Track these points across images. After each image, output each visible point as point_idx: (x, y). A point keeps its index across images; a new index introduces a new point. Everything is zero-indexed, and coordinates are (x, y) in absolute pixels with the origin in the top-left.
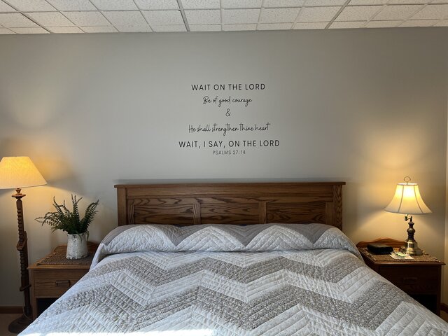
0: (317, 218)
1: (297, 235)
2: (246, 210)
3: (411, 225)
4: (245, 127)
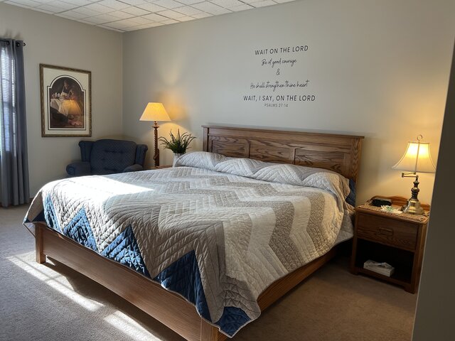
0: (336, 167)
1: (291, 173)
2: (280, 153)
3: (416, 184)
4: (289, 84)
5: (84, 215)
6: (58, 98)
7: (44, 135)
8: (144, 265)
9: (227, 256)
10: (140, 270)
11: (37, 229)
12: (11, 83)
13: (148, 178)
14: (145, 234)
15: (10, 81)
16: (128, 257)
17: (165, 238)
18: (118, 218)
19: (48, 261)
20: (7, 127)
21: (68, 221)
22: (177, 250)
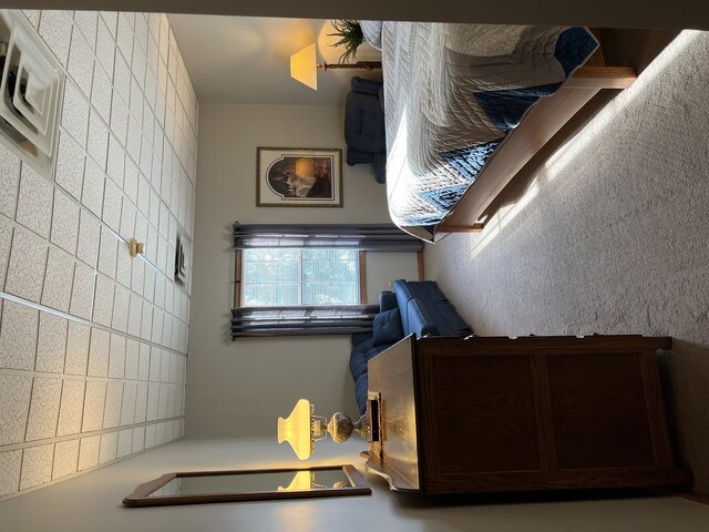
5: (427, 194)
6: (295, 188)
7: (341, 205)
8: (488, 144)
9: (485, 55)
10: (493, 147)
11: (443, 231)
12: (283, 238)
13: (392, 102)
14: (451, 141)
15: (280, 238)
16: (477, 157)
17: (457, 121)
18: (431, 164)
19: (482, 221)
20: (332, 243)
21: (434, 207)
22: (472, 110)
